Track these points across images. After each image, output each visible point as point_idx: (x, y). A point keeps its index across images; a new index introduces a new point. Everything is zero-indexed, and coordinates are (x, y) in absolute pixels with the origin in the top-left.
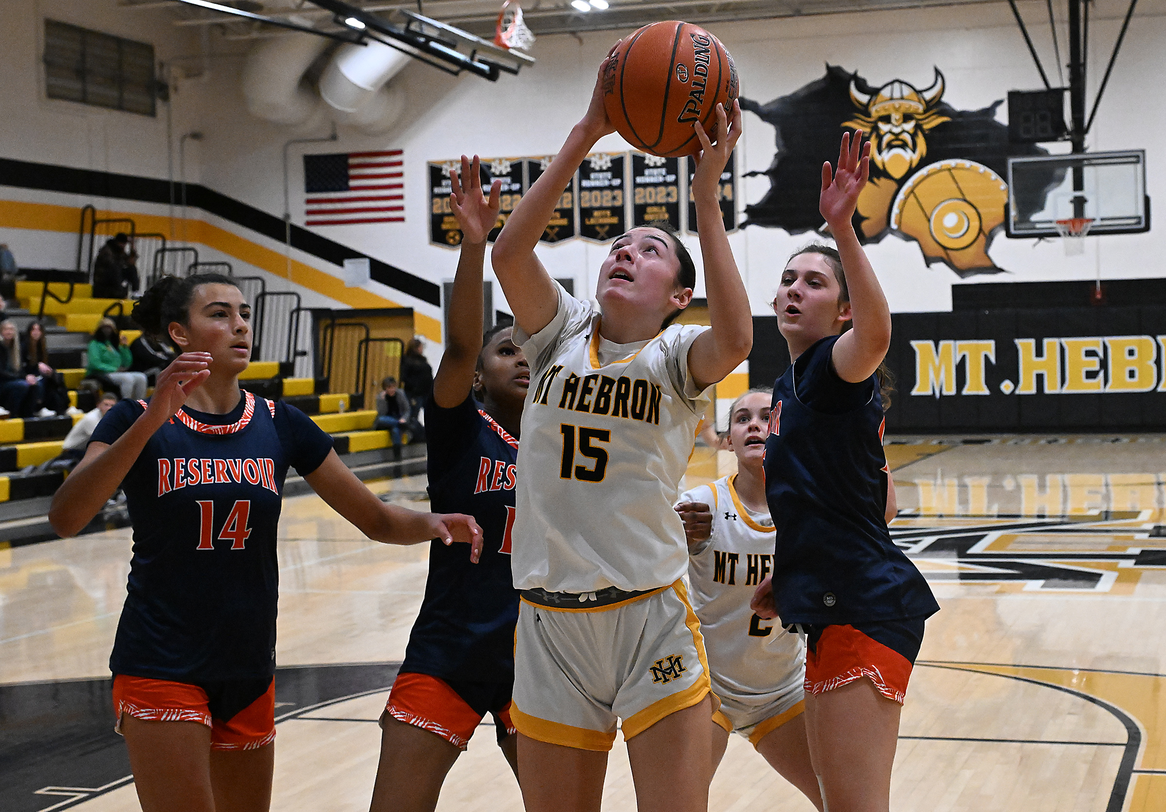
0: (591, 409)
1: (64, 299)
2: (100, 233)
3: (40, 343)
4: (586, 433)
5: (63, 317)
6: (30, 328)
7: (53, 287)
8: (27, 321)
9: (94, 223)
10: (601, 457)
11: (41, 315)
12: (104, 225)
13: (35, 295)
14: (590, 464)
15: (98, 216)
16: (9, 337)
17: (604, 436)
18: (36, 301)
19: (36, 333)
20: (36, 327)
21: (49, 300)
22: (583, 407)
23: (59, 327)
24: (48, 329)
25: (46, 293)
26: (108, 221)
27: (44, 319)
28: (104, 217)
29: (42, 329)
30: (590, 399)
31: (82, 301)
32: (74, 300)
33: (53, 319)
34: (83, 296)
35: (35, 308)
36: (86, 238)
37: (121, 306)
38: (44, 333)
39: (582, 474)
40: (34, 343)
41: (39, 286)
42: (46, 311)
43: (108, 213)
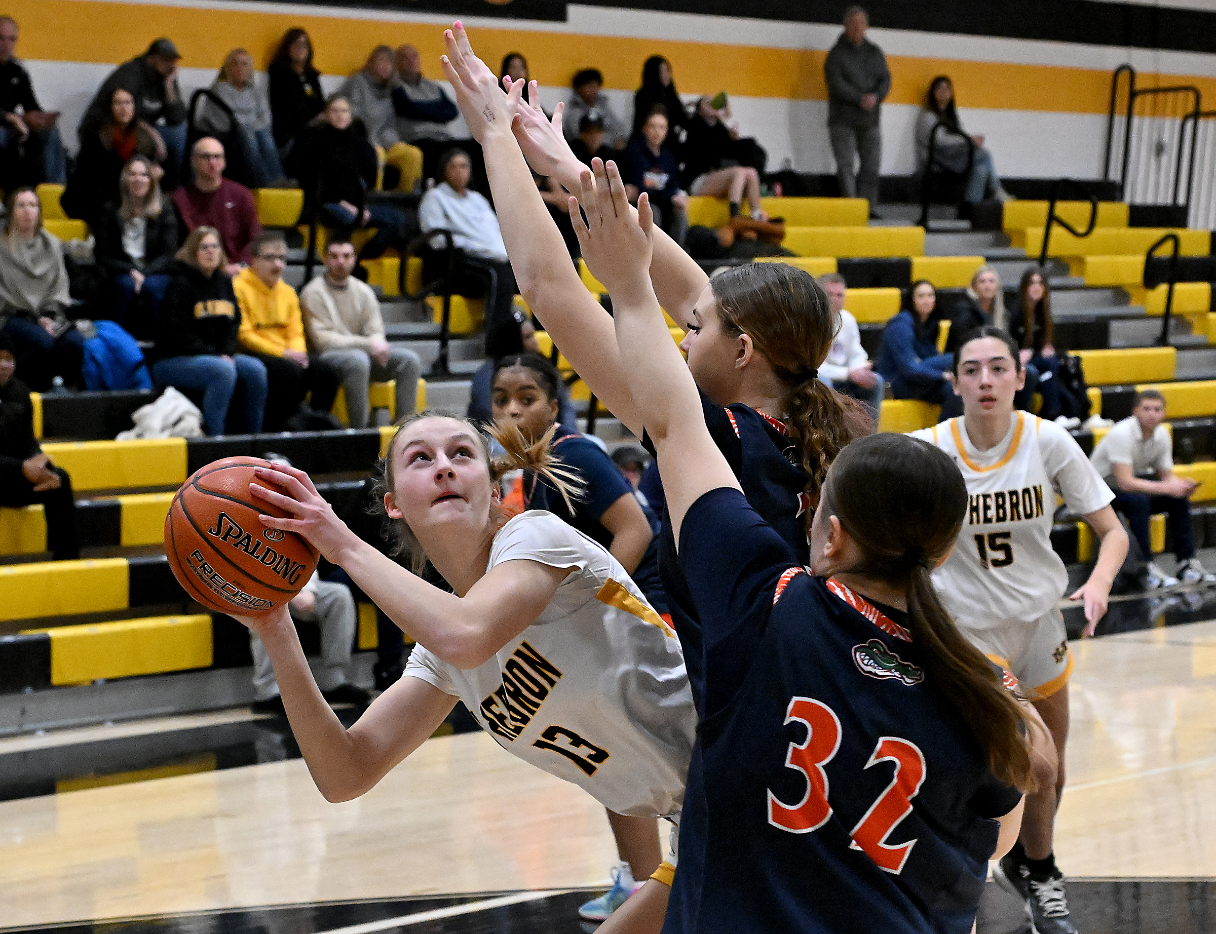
0: (994, 519)
1: (1081, 230)
2: (1142, 113)
3: (1041, 307)
4: (993, 537)
5: (1080, 261)
6: (1026, 280)
7: (1063, 208)
8: (1020, 268)
9: (1133, 95)
10: (1007, 549)
11: (1042, 259)
12: (1149, 98)
13: (1034, 225)
14: (1000, 555)
15: (1139, 85)
16: (989, 295)
17: (1006, 535)
18: (1035, 234)
19: (1036, 291)
20: (1036, 278)
21: (1057, 231)
22: (987, 520)
23: (1073, 279)
24: (1054, 281)
25: (1052, 218)
26: (1155, 91)
27: (1049, 265)
28: (1150, 85)
29: (1044, 282)
30: (992, 513)
31: (1114, 231)
32: (1098, 231)
33: (1062, 266)
34: (1114, 224)
35: (1033, 248)
36: (1120, 121)
37: (1176, 239)
38: (1049, 289)
39: (997, 563)
40: (1031, 306)
41: (1042, 207)
42: (1052, 251)
43: (1156, 76)
